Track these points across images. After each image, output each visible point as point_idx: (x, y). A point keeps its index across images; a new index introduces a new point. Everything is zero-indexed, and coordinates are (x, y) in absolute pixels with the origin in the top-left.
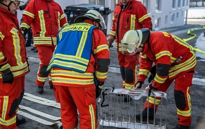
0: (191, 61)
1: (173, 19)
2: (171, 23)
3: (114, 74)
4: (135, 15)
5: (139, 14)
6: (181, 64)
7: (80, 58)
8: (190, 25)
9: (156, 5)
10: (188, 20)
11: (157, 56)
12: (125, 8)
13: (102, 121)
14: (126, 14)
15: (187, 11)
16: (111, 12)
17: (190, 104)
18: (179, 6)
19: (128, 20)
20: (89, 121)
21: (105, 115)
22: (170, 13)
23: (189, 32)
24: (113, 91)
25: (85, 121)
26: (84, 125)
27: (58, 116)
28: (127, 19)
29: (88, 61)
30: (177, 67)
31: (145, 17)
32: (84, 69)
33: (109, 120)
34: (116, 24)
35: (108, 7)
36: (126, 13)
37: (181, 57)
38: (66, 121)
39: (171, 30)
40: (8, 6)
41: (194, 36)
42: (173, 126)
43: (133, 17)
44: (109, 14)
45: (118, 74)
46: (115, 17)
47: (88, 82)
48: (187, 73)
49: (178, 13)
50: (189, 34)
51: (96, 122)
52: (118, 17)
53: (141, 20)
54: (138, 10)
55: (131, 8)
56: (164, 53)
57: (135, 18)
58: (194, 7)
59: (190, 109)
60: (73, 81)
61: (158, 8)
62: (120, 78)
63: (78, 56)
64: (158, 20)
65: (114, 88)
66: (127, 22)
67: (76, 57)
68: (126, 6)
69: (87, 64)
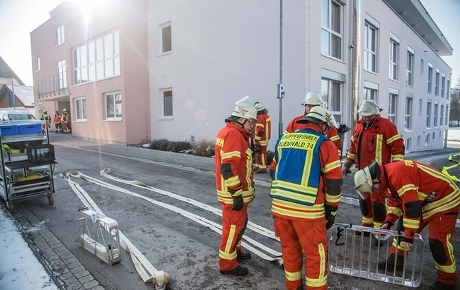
0: (450, 198)
1: (427, 140)
2: (425, 146)
3: (350, 206)
4: (382, 136)
5: (387, 133)
6: (435, 203)
7: (306, 187)
8: (451, 149)
9: (405, 123)
10: (448, 142)
11: (400, 192)
12: (369, 127)
13: (332, 266)
14: (370, 134)
15: (446, 131)
16: (348, 130)
17: (452, 257)
18: (441, 124)
19: (374, 141)
20: (318, 263)
21: (337, 257)
22: (424, 132)
23: (450, 158)
24: (351, 227)
25: (312, 262)
26: (310, 267)
27: (279, 252)
28: (371, 140)
29: (317, 189)
30: (431, 206)
31: (395, 138)
32: (312, 200)
33: (341, 266)
34: (356, 145)
35: (344, 124)
36: (371, 132)
37: (434, 193)
38: (289, 261)
39: (425, 153)
40: (243, 125)
41: (457, 163)
42: (431, 282)
43: (379, 137)
44: (345, 131)
45: (355, 207)
46: (356, 137)
47: (318, 215)
48: (445, 214)
49: (434, 133)
50: (451, 161)
51: (327, 267)
52: (359, 138)
53: (390, 141)
54: (385, 130)
55: (377, 127)
56: (408, 187)
57: (382, 138)
58: (455, 126)
59: (454, 264)
60: (297, 214)
61: (408, 126)
62: (359, 212)
63: (304, 185)
64: (408, 140)
65: (351, 225)
66: (371, 144)
67: (301, 186)
68: (370, 125)
69: (316, 194)
